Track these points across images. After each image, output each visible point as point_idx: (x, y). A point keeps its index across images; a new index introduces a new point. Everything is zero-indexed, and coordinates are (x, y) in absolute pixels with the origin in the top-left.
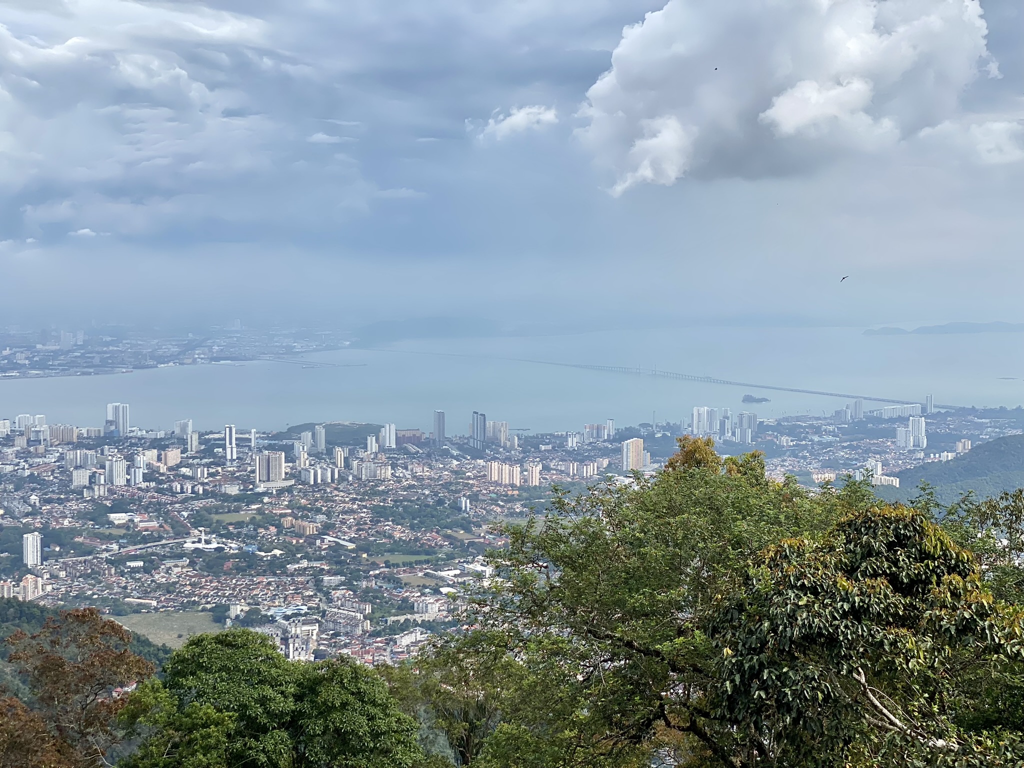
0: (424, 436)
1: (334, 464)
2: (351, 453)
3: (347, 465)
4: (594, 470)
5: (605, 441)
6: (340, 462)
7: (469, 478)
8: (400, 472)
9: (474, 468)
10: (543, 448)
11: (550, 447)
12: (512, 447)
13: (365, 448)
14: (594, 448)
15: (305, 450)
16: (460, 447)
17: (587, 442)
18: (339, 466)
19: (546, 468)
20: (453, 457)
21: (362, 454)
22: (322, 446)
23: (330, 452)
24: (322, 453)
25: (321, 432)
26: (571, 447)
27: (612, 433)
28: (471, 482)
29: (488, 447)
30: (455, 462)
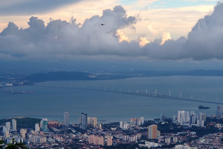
0: (60, 124)
1: (21, 136)
2: (28, 131)
3: (27, 137)
4: (136, 139)
5: (139, 126)
6: (24, 135)
7: (81, 142)
8: (50, 140)
9: (83, 138)
10: (112, 129)
11: (115, 129)
12: (99, 129)
13: (34, 129)
14: (135, 129)
15: (8, 130)
16: (75, 128)
17: (132, 126)
18: (23, 137)
19: (115, 138)
20: (73, 133)
21: (33, 132)
22: (15, 129)
23: (18, 131)
24: (15, 132)
25: (14, 122)
26: (125, 129)
27: (143, 122)
28: (82, 144)
29: (88, 129)
30: (74, 136)
